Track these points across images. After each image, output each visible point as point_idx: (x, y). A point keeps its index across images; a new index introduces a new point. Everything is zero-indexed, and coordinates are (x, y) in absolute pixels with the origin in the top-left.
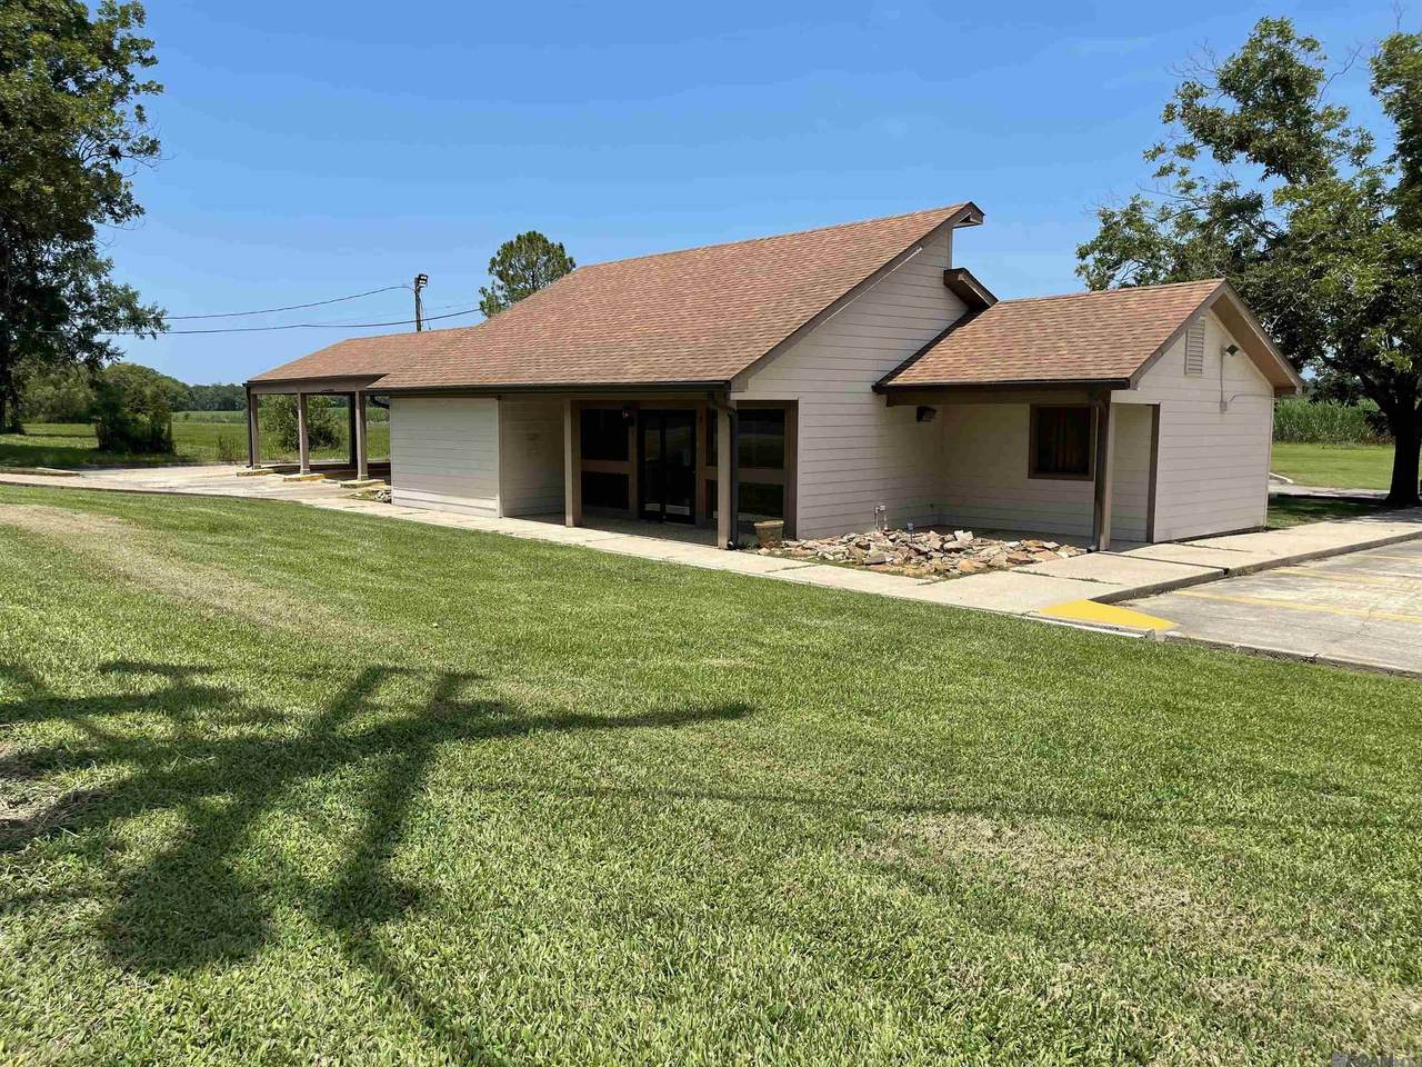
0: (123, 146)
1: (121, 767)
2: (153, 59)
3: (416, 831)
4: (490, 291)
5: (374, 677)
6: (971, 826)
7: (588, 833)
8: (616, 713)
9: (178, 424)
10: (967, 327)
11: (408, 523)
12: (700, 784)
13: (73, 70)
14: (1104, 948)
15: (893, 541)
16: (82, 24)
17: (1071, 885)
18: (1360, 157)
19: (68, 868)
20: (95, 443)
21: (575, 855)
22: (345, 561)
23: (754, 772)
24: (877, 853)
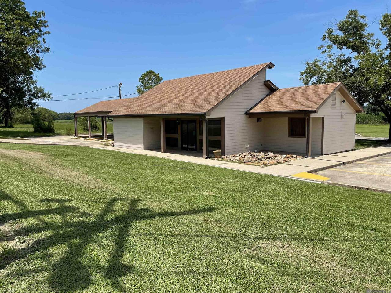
0: (40, 50)
1: (49, 232)
2: (48, 25)
3: (128, 248)
4: (139, 87)
5: (113, 201)
6: (276, 243)
7: (173, 248)
8: (178, 211)
9: (56, 124)
10: (270, 96)
11: (119, 152)
12: (202, 232)
13: (26, 30)
14: (313, 280)
15: (251, 155)
16: (28, 17)
17: (304, 261)
18: (378, 47)
19: (38, 262)
20: (33, 130)
21: (170, 255)
22: (102, 165)
23: (216, 228)
24: (251, 252)
